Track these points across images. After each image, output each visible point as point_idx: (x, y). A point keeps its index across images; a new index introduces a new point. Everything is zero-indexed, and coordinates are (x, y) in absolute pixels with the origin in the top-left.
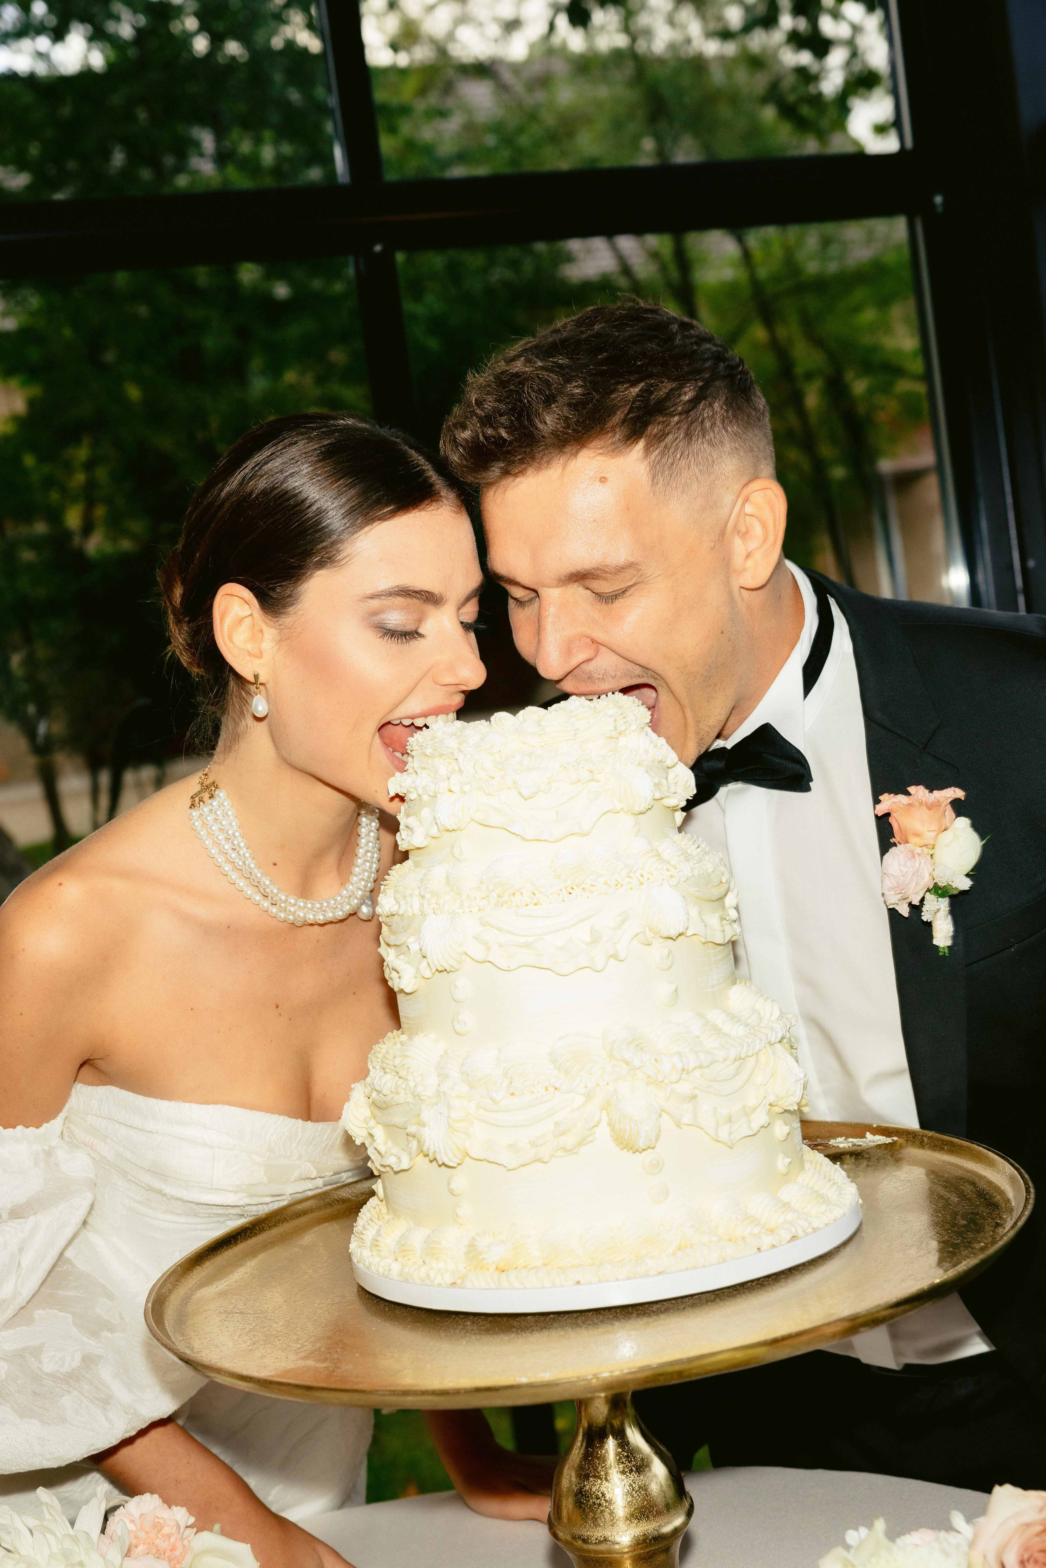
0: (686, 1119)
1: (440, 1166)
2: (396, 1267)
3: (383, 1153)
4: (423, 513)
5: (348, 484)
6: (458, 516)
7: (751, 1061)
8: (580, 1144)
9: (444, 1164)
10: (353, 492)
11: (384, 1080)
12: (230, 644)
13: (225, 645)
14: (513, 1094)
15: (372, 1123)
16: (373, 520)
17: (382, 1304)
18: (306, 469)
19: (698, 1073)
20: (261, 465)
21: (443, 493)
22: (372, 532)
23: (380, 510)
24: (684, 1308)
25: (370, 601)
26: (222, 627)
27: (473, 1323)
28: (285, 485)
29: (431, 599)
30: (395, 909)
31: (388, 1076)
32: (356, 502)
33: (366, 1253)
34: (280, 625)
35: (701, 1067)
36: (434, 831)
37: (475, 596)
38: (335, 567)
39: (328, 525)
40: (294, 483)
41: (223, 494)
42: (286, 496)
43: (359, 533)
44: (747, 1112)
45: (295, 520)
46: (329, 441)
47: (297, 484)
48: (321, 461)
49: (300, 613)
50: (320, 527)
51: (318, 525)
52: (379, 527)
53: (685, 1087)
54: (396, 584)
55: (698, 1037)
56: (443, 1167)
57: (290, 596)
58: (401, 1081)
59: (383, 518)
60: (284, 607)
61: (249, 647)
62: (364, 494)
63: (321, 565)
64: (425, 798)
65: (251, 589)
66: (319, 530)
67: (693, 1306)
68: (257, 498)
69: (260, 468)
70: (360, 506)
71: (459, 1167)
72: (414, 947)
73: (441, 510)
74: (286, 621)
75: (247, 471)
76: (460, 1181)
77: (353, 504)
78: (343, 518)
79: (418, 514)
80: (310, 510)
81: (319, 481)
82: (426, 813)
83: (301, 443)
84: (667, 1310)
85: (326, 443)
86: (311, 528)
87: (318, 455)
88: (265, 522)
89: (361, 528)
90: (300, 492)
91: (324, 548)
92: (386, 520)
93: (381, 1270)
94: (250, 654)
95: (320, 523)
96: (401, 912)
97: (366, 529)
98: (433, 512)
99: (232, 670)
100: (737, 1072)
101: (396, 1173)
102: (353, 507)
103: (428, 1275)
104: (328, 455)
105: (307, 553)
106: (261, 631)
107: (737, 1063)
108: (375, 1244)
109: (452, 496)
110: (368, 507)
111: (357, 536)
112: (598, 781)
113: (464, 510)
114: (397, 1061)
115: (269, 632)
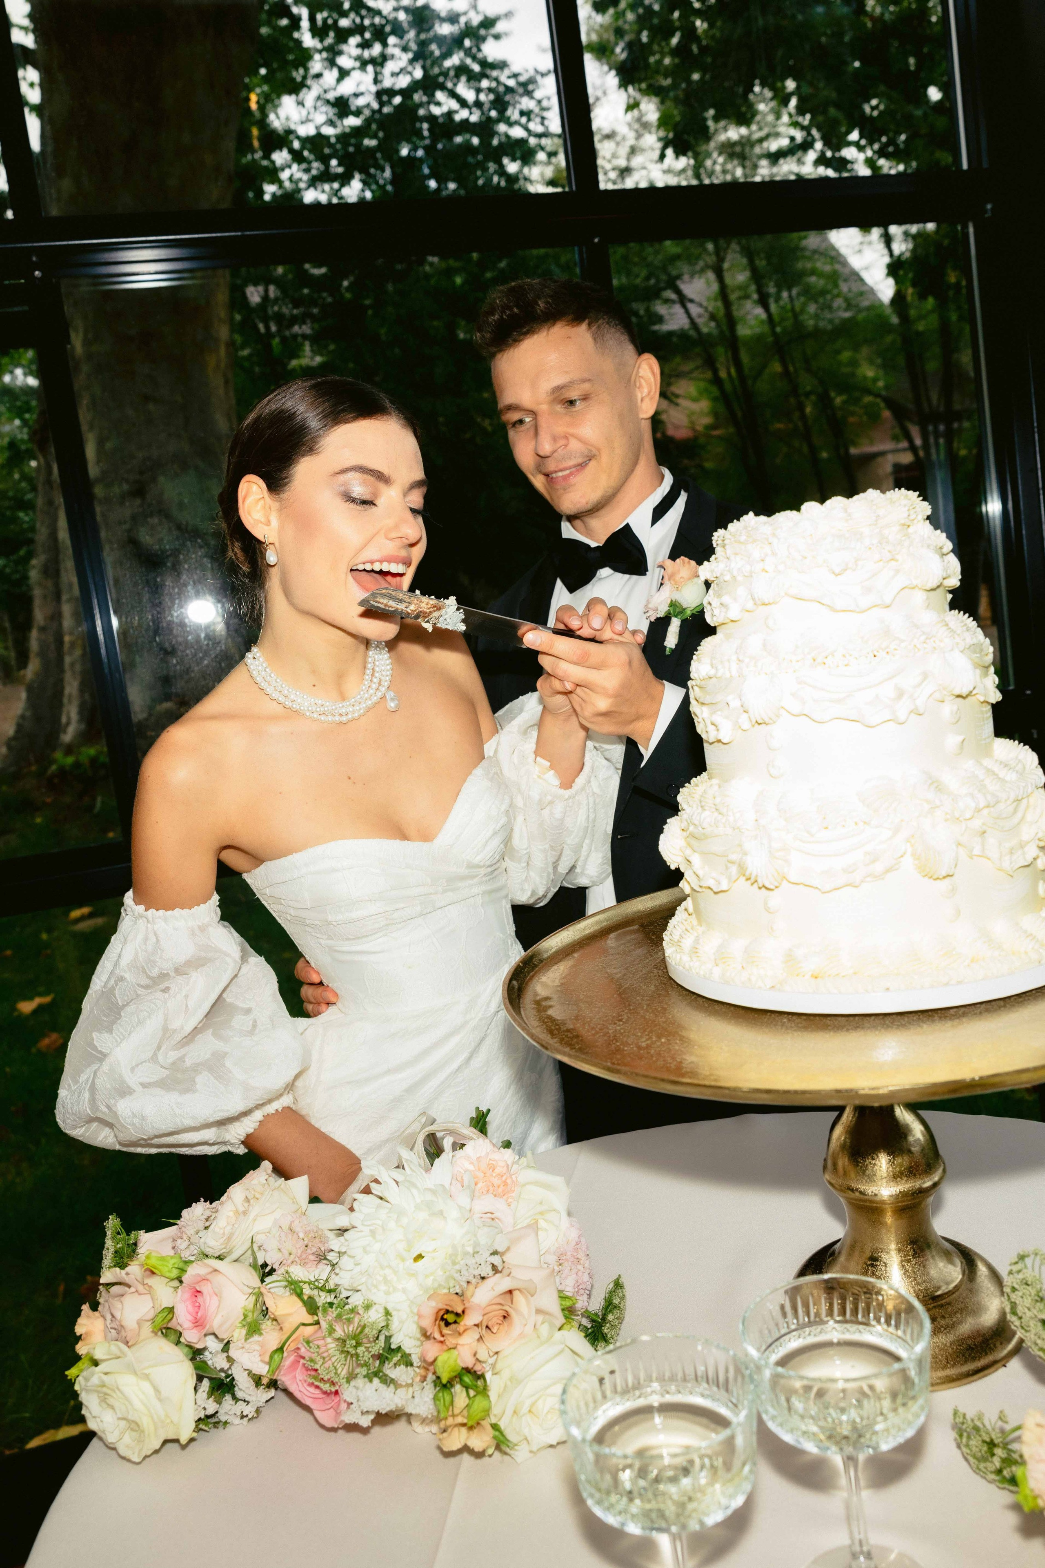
0: (976, 851)
1: (760, 888)
2: (717, 972)
3: (701, 876)
7: (1025, 802)
8: (888, 870)
9: (764, 886)
11: (703, 816)
12: (249, 518)
13: (246, 518)
14: (826, 828)
15: (688, 852)
16: (339, 423)
17: (700, 1000)
19: (985, 812)
22: (338, 431)
23: (344, 417)
24: (981, 1013)
25: (338, 476)
26: (244, 506)
27: (789, 1020)
29: (381, 477)
30: (712, 672)
31: (707, 813)
32: (329, 412)
33: (686, 958)
34: (281, 499)
35: (988, 806)
36: (750, 605)
38: (316, 453)
44: (1022, 846)
45: (287, 427)
47: (292, 405)
49: (294, 488)
52: (343, 428)
53: (977, 823)
55: (983, 781)
56: (763, 889)
57: (286, 479)
58: (720, 816)
59: (347, 422)
60: (284, 486)
61: (261, 520)
62: (334, 405)
63: (306, 453)
64: (740, 578)
65: (261, 476)
66: (304, 430)
67: (987, 1010)
68: (266, 417)
69: (267, 404)
70: (332, 414)
71: (776, 890)
72: (735, 703)
74: (285, 496)
76: (775, 899)
80: (297, 418)
81: (306, 401)
82: (741, 591)
84: (964, 1015)
89: (332, 428)
90: (292, 409)
91: (308, 442)
92: (349, 423)
93: (702, 973)
94: (262, 523)
96: (719, 674)
97: (335, 429)
99: (253, 536)
100: (1015, 811)
101: (716, 893)
102: (326, 414)
103: (749, 979)
105: (296, 447)
106: (269, 507)
107: (1015, 804)
108: (694, 950)
110: (336, 415)
112: (897, 561)
114: (718, 800)
115: (274, 504)
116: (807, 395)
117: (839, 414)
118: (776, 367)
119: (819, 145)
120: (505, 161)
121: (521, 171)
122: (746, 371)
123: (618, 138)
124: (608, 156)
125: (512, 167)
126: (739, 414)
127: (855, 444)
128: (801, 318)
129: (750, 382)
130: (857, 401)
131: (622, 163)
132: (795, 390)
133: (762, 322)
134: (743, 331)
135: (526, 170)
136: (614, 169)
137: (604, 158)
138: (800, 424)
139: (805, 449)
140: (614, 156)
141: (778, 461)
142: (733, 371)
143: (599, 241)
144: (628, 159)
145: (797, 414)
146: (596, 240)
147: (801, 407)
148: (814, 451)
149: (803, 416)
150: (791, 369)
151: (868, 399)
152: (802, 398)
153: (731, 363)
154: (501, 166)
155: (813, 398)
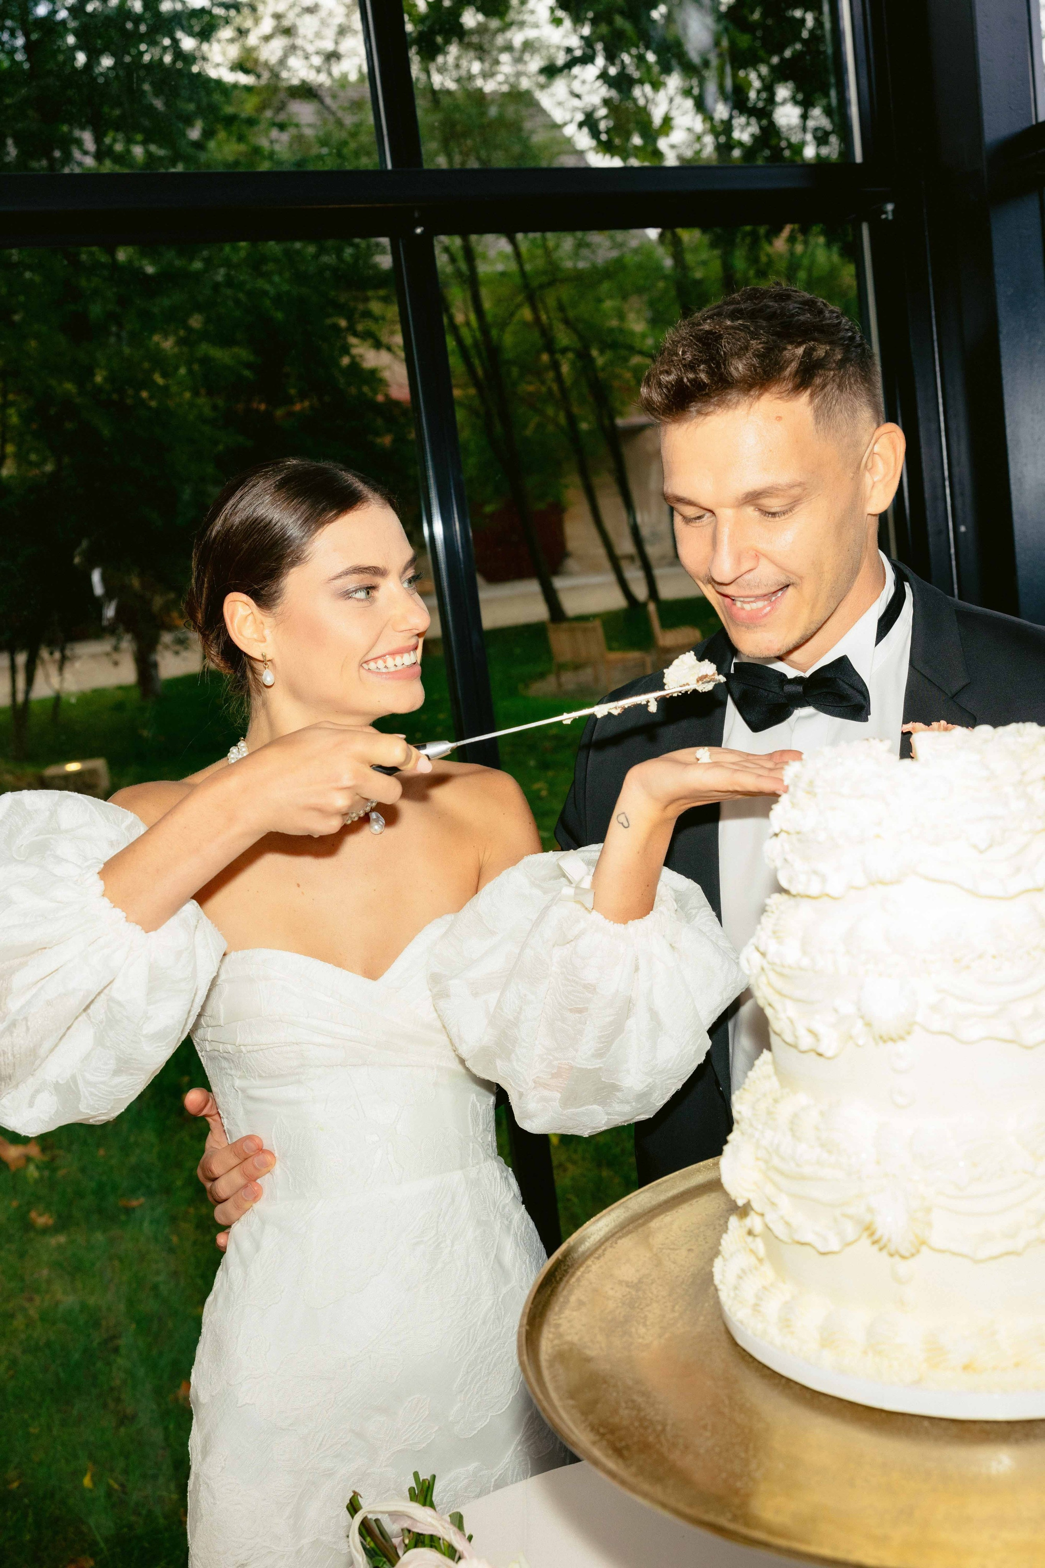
4: (358, 512)
5: (299, 503)
6: (385, 510)
10: (304, 507)
12: (242, 638)
13: (237, 637)
16: (323, 524)
18: (268, 499)
20: (235, 505)
21: (370, 496)
22: (324, 532)
23: (326, 516)
25: (333, 581)
26: (233, 626)
28: (255, 514)
29: (377, 571)
32: (308, 513)
34: (274, 614)
37: (411, 565)
38: (303, 563)
39: (291, 535)
40: (261, 512)
41: (214, 533)
42: (258, 521)
43: (316, 535)
45: (267, 536)
46: (281, 477)
47: (263, 511)
48: (275, 492)
49: (286, 602)
50: (286, 537)
51: (283, 537)
52: (328, 528)
54: (350, 565)
57: (276, 592)
59: (330, 521)
60: (274, 600)
61: (255, 636)
62: (313, 506)
63: (293, 564)
65: (246, 593)
66: (286, 539)
68: (237, 527)
69: (236, 507)
70: (312, 516)
72: (846, 1009)
73: (371, 508)
74: (278, 610)
75: (226, 512)
77: (307, 515)
78: (301, 527)
79: (354, 513)
80: (276, 527)
81: (279, 505)
83: (261, 482)
85: (279, 478)
86: (280, 539)
87: (274, 487)
88: (246, 543)
89: (316, 530)
90: (266, 516)
91: (292, 552)
92: (332, 522)
94: (256, 640)
95: (285, 534)
97: (320, 531)
98: (366, 510)
99: (245, 654)
102: (306, 517)
104: (281, 486)
105: (280, 558)
106: (262, 623)
109: (377, 496)
110: (317, 515)
111: (314, 537)
113: (388, 506)
114: (824, 1135)
115: (266, 620)
116: (564, 351)
117: (601, 375)
118: (527, 314)
119: (600, 61)
120: (179, 35)
121: (199, 48)
122: (489, 318)
123: (323, 13)
124: (310, 36)
125: (188, 43)
126: (480, 372)
127: (621, 414)
128: (555, 256)
129: (494, 332)
130: (626, 360)
131: (329, 46)
132: (549, 345)
133: (506, 257)
134: (483, 269)
135: (205, 47)
136: (317, 53)
137: (305, 37)
138: (555, 387)
139: (562, 419)
140: (318, 35)
141: (529, 432)
142: (473, 317)
143: (423, 232)
144: (337, 43)
145: (551, 375)
146: (419, 231)
147: (555, 366)
148: (572, 420)
149: (559, 378)
150: (544, 317)
151: (636, 360)
152: (558, 356)
153: (471, 309)
154: (175, 42)
155: (570, 355)
